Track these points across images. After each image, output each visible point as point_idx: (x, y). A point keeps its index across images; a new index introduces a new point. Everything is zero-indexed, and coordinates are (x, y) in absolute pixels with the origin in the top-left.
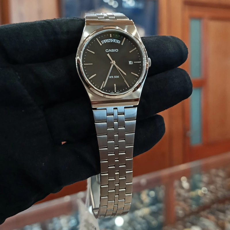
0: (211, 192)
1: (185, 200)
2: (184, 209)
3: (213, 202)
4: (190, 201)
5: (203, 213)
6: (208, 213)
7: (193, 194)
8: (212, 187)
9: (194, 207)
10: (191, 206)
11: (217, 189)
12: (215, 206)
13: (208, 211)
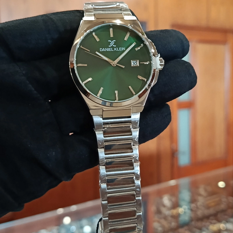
0: (191, 210)
1: (165, 218)
2: (163, 226)
3: (192, 220)
4: (170, 218)
5: (181, 230)
6: (186, 230)
7: (174, 212)
8: (193, 205)
9: (173, 224)
10: (170, 223)
11: (197, 208)
12: (193, 223)
13: (186, 228)
